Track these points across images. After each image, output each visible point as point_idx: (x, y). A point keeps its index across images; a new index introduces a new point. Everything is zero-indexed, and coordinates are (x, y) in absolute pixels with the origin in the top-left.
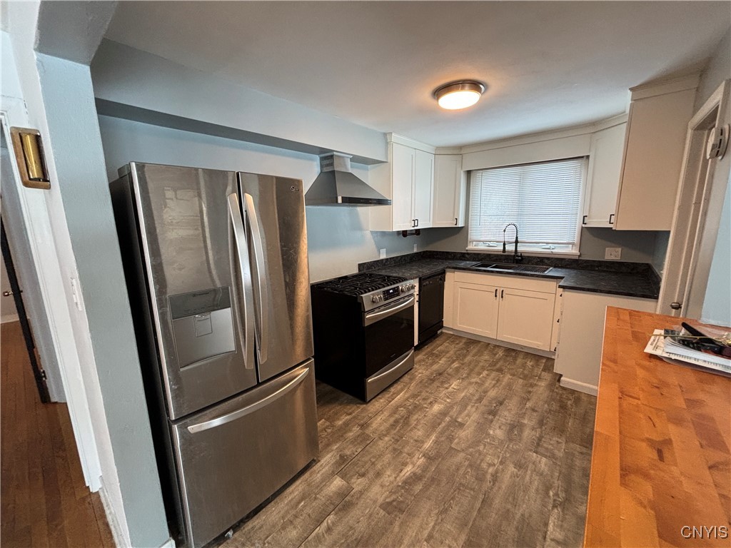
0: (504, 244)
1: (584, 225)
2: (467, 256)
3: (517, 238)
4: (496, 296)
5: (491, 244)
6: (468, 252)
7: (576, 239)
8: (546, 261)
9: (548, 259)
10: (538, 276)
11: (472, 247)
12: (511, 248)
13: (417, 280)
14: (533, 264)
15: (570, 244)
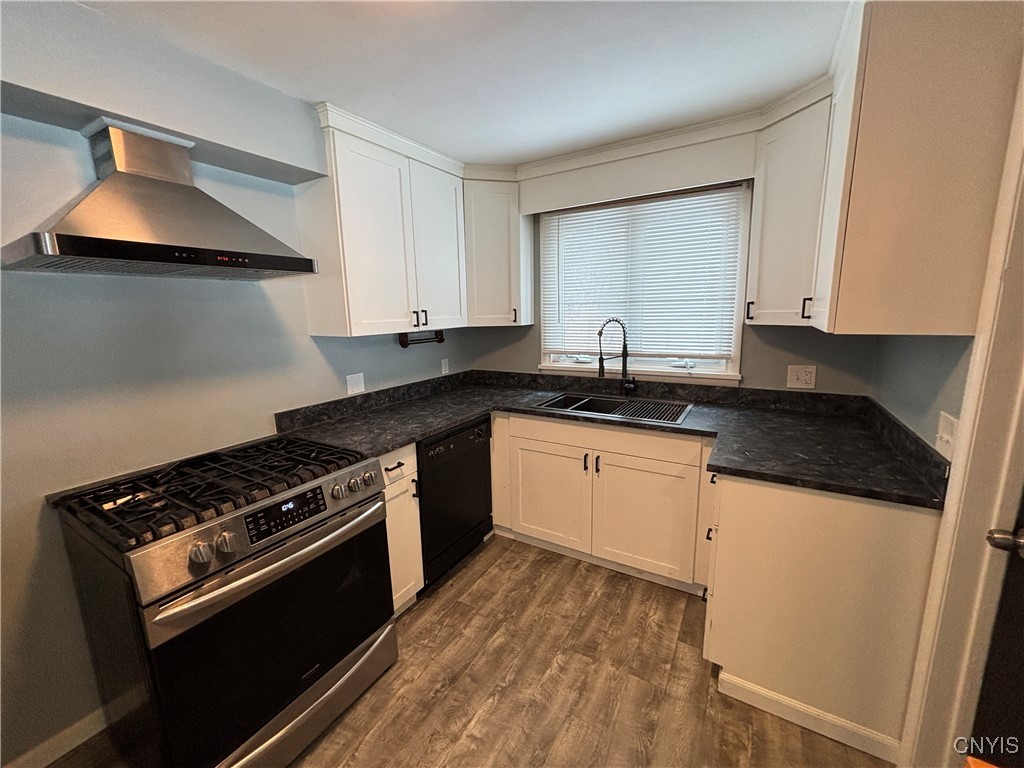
0: (601, 360)
1: (748, 322)
2: (540, 381)
3: (625, 347)
4: (586, 468)
5: (582, 358)
6: (543, 373)
7: (734, 349)
8: (680, 391)
9: (682, 386)
10: (663, 429)
11: (549, 364)
12: (613, 366)
13: (412, 447)
14: (655, 397)
15: (722, 358)
